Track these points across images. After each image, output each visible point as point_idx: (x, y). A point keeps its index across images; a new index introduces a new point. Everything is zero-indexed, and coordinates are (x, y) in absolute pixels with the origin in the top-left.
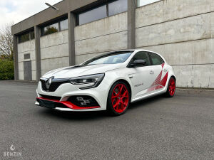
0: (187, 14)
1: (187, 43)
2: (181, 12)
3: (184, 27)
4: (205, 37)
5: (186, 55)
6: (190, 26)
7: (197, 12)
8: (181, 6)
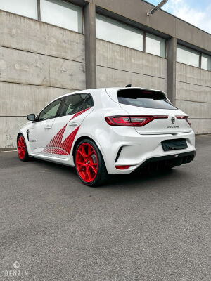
0: (23, 47)
1: (25, 87)
2: (15, 39)
3: (20, 62)
4: (44, 84)
5: (25, 103)
6: (27, 64)
7: (35, 50)
8: (14, 31)
